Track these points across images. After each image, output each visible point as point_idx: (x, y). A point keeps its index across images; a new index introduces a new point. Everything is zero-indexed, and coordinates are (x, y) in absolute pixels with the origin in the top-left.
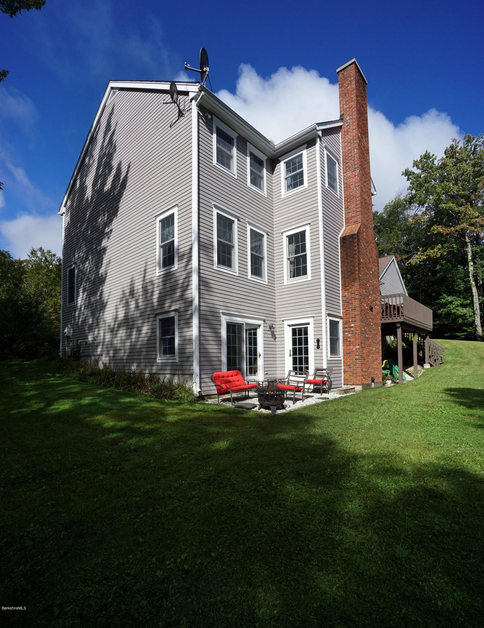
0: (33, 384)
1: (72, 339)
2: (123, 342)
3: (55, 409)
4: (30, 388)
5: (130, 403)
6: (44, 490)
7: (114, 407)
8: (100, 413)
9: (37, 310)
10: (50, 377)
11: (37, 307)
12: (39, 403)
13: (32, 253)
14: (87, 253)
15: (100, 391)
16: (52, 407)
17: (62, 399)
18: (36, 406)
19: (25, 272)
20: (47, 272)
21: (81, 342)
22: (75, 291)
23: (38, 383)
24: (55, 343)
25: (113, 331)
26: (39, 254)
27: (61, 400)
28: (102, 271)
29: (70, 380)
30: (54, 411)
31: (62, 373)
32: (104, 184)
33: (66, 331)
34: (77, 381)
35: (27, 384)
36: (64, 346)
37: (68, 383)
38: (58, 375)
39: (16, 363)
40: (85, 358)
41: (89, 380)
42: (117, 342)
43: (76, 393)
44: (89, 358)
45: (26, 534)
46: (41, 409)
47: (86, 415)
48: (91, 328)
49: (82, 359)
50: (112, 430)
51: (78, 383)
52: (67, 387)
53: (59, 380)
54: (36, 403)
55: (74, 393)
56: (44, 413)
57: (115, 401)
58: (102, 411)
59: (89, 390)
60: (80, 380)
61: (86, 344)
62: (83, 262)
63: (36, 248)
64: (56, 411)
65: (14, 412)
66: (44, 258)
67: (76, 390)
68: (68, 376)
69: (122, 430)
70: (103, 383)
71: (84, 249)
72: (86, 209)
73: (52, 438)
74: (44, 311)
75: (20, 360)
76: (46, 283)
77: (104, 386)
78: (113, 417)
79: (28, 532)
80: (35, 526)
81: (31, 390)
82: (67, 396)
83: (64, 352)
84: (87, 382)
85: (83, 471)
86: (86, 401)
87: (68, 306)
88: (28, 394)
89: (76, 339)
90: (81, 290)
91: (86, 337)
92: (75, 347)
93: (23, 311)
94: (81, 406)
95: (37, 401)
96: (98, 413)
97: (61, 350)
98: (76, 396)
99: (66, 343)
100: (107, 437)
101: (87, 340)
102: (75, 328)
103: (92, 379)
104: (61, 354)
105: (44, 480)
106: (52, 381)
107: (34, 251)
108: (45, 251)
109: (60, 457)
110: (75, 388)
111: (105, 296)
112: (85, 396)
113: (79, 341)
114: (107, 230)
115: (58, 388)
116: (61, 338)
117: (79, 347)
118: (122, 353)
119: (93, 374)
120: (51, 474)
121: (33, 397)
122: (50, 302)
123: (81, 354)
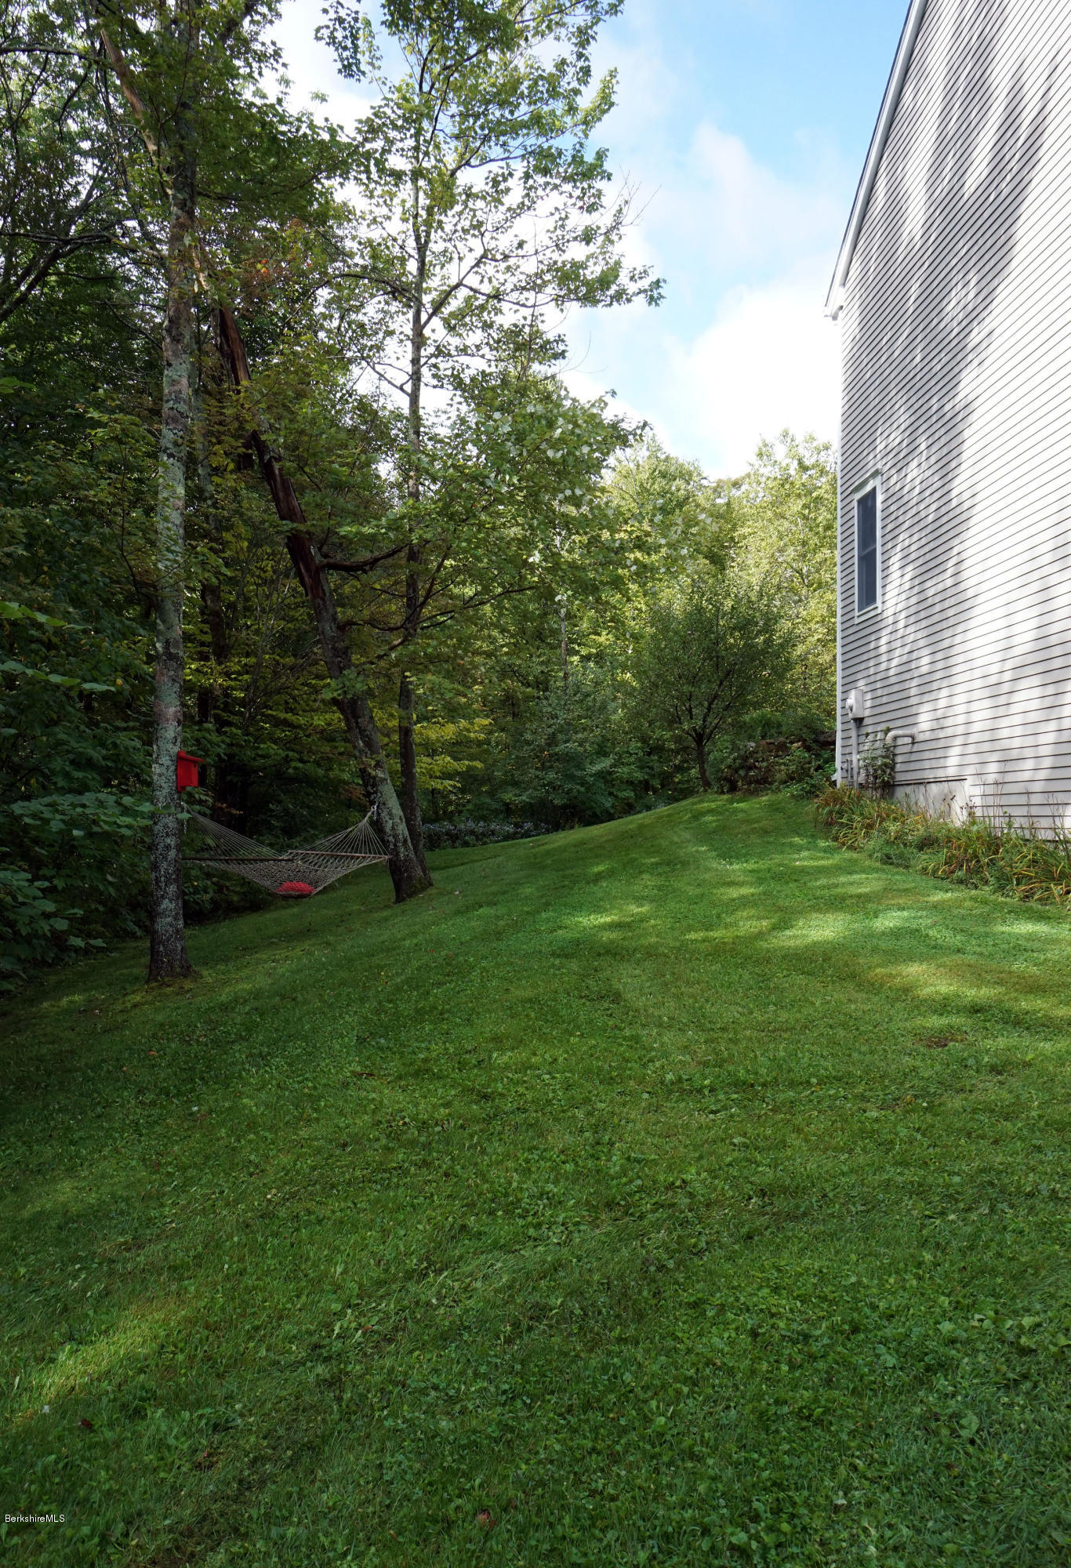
0: (751, 866)
1: (870, 729)
2: (1032, 729)
3: (795, 937)
4: (741, 878)
5: (1030, 937)
6: (732, 1116)
7: (973, 946)
8: (922, 959)
9: (768, 642)
10: (800, 849)
11: (768, 629)
12: (759, 918)
13: (760, 455)
14: (912, 432)
15: (938, 897)
16: (788, 933)
17: (819, 911)
18: (748, 924)
19: (743, 520)
20: (805, 506)
21: (895, 738)
22: (879, 566)
23: (763, 864)
24: (822, 744)
25: (999, 694)
26: (780, 452)
27: (814, 915)
28: (959, 486)
29: (856, 861)
30: (792, 943)
31: (836, 839)
32: (961, 172)
33: (851, 701)
34: (878, 864)
35: (736, 867)
36: (847, 750)
37: (849, 868)
38: (822, 844)
39: (713, 805)
40: (908, 789)
41: (912, 862)
42: (1012, 731)
43: (863, 899)
44: (922, 788)
45: (678, 1183)
46: (760, 935)
47: (876, 959)
48: (927, 687)
49: (900, 793)
50: (943, 1006)
51: (877, 870)
52: (843, 879)
53: (822, 858)
54: (749, 918)
55: (859, 896)
56: (765, 945)
57: (982, 929)
58: (931, 951)
59: (905, 890)
60: (887, 859)
61: (913, 743)
62: (901, 466)
63: (772, 436)
64: (798, 942)
65: (692, 936)
66: (796, 462)
67: (867, 890)
68: (851, 848)
69: (975, 1010)
70: (960, 874)
71: (903, 418)
72: (908, 276)
73: (772, 1008)
74: (790, 641)
75: (725, 797)
76: (804, 543)
77: (961, 882)
78: (956, 972)
79: (684, 1181)
80: (699, 1174)
81: (741, 884)
82: (836, 903)
83: (848, 771)
84: (907, 867)
85: (832, 1092)
86: (888, 921)
87: (857, 621)
88: (734, 893)
89: (883, 726)
90: (895, 561)
91: (910, 719)
92: (879, 753)
93: (732, 646)
94: (871, 935)
95: (753, 912)
96: (911, 958)
97: (838, 764)
98: (862, 904)
99: (853, 741)
100: (919, 1021)
101: (914, 730)
102: (879, 693)
103: (925, 859)
104: (837, 777)
105: (735, 1096)
106: (803, 860)
107: (766, 445)
108: (799, 439)
109: (783, 1054)
110: (866, 883)
111: (972, 575)
112: (889, 908)
113: (891, 734)
114: (975, 338)
115: (816, 880)
116: (839, 727)
117: (890, 752)
118: (1026, 771)
119: (926, 843)
120: (752, 1085)
121: (744, 902)
122: (815, 607)
123: (899, 777)
